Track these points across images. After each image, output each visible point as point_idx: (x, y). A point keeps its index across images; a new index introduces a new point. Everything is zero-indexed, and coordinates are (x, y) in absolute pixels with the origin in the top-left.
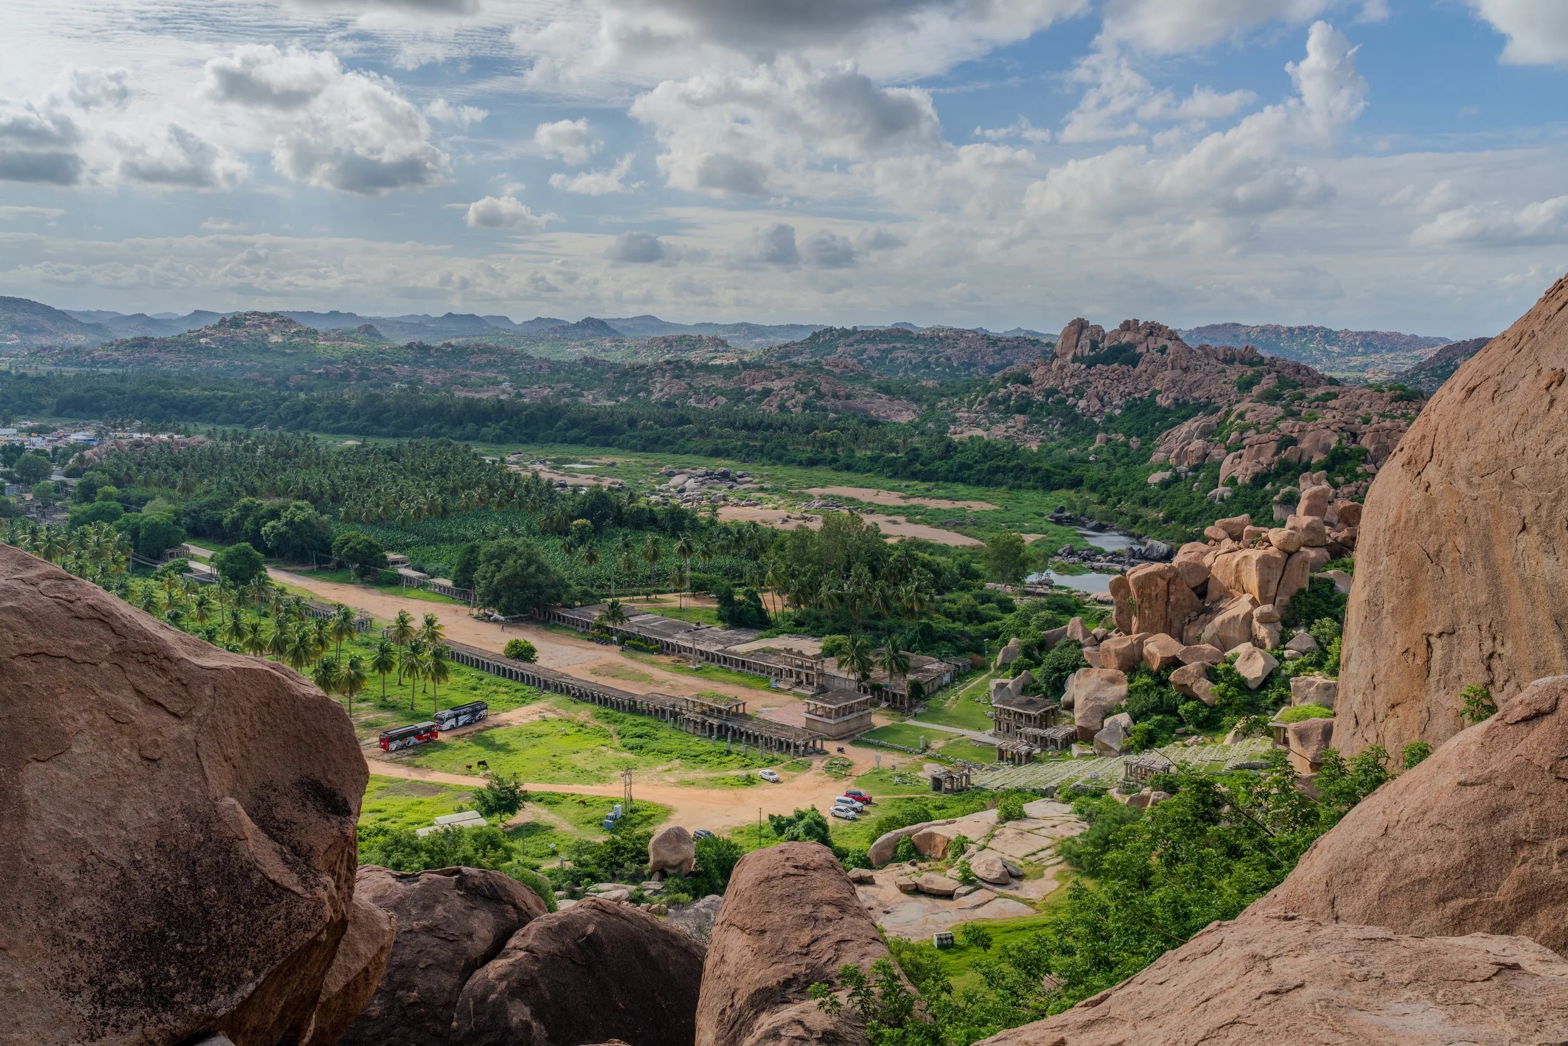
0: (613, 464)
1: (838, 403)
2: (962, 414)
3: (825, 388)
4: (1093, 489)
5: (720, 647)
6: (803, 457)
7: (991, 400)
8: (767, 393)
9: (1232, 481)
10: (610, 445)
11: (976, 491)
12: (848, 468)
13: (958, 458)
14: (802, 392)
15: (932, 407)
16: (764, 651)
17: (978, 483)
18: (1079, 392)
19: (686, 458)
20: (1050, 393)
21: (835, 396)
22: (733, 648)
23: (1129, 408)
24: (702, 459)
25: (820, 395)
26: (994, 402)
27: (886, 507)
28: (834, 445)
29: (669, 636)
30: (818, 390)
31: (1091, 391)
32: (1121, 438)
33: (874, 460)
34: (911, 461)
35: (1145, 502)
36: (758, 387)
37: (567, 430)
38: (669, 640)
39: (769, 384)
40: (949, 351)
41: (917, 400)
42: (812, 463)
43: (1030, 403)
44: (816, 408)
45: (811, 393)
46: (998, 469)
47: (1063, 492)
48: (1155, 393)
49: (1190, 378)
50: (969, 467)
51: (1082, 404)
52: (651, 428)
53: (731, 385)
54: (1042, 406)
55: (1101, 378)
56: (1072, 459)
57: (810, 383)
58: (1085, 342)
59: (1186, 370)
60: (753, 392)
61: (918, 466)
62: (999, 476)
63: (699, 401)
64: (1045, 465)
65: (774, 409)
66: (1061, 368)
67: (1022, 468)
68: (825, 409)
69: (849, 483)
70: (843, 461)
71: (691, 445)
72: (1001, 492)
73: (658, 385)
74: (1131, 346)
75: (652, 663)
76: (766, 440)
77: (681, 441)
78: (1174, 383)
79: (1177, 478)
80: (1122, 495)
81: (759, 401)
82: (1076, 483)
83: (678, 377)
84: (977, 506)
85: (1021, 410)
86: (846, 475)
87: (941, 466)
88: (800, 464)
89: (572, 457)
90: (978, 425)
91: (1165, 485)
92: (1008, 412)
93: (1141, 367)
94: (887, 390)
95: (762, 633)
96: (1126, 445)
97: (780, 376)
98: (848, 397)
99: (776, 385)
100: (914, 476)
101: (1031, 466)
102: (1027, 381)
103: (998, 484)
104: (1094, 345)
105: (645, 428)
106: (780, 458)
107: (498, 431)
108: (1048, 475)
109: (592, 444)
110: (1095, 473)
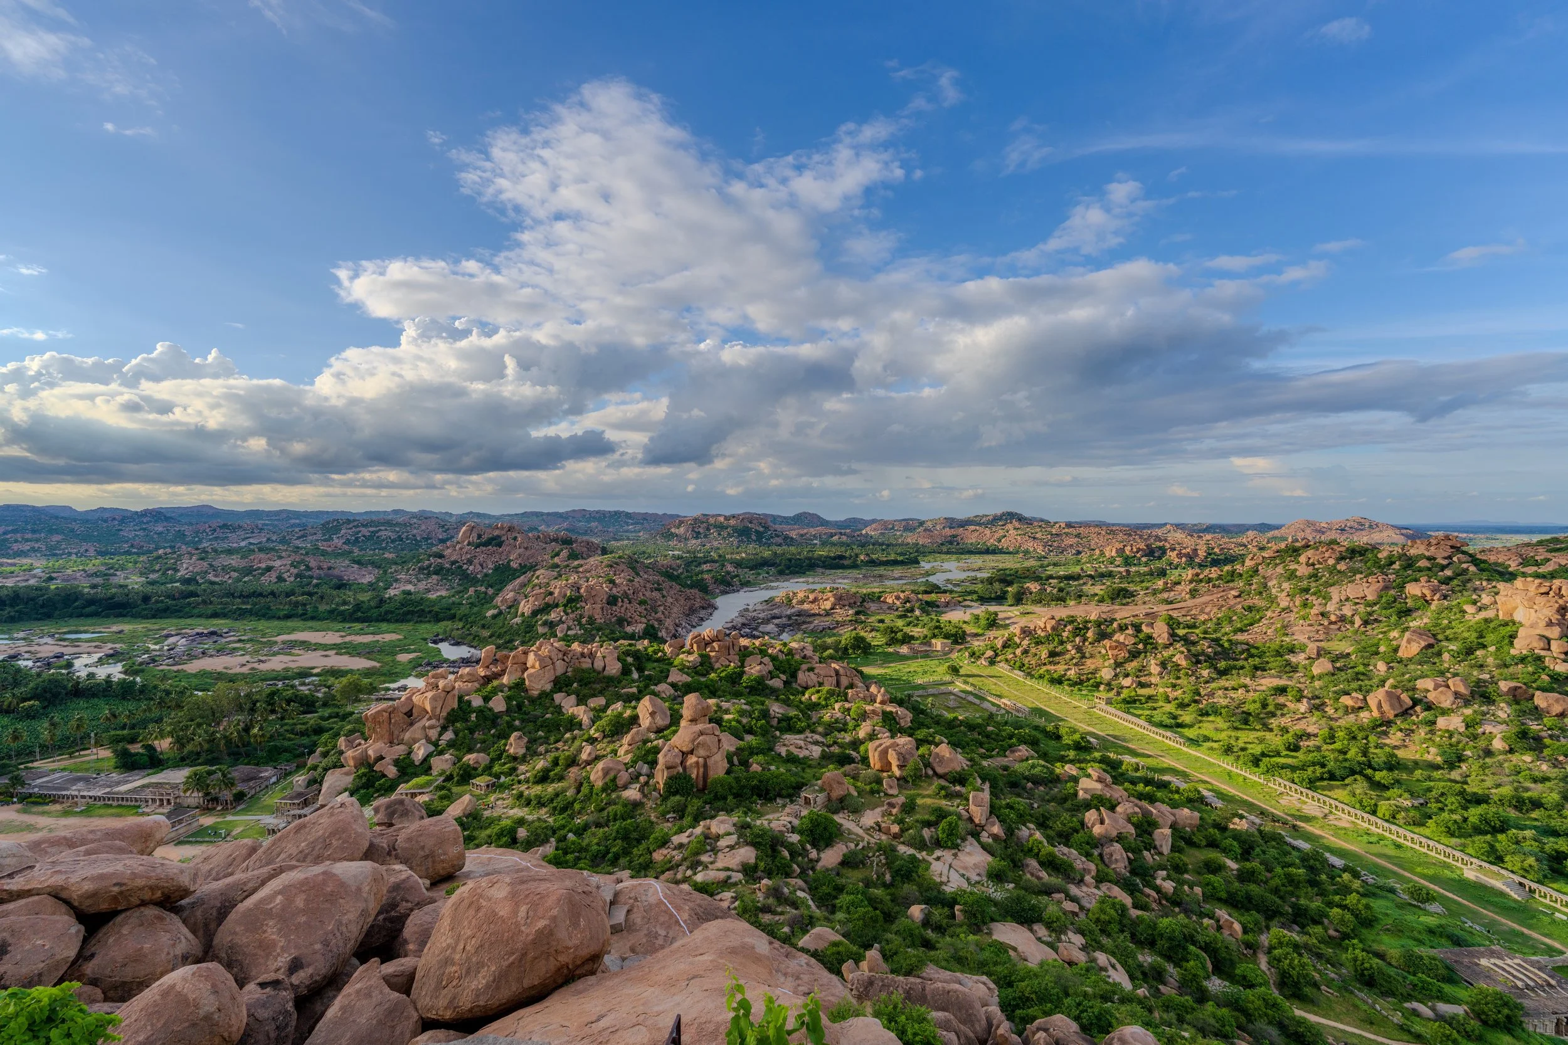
0: (121, 632)
1: (321, 572)
2: (402, 576)
3: (313, 564)
4: (460, 620)
5: (108, 790)
6: (282, 613)
7: (420, 568)
8: (269, 569)
9: (523, 614)
10: (124, 616)
11: (392, 626)
12: (313, 618)
13: (385, 607)
14: (295, 567)
15: (385, 572)
16: (143, 786)
17: (397, 621)
18: (470, 562)
19: (189, 621)
20: (453, 563)
21: (320, 568)
22: (116, 789)
23: (496, 569)
24: (203, 621)
25: (308, 568)
26: (421, 569)
27: (326, 645)
28: (305, 605)
29: (65, 789)
30: (307, 566)
31: (476, 561)
32: (483, 589)
33: (332, 612)
34: (355, 612)
35: (483, 627)
36: (263, 565)
37: (83, 608)
38: (64, 793)
39: (271, 563)
40: (415, 531)
41: (379, 567)
42: (288, 617)
43: (442, 569)
44: (305, 577)
45: (303, 568)
46: (409, 612)
47: (445, 623)
48: (510, 561)
49: (528, 553)
50: (392, 612)
51: (471, 568)
52: (162, 602)
53: (243, 563)
54: (448, 570)
55: (481, 555)
56: (454, 603)
57: (302, 561)
58: (475, 535)
59: (526, 548)
60: (259, 568)
61: (359, 614)
62: (409, 617)
63: (216, 576)
64: (436, 609)
65: (274, 580)
66: (461, 549)
67: (423, 610)
68: (311, 577)
69: (311, 629)
70: (310, 614)
71: (196, 611)
72: (407, 627)
73: (185, 566)
74: (499, 537)
75: (43, 813)
76: (255, 604)
77: (187, 609)
78: (520, 555)
79: (500, 613)
80: (473, 623)
81: (262, 574)
82: (453, 617)
83: (202, 559)
84: (388, 637)
85: (436, 573)
86: (310, 624)
87: (375, 613)
88: (279, 618)
89: (82, 629)
90: (410, 582)
91: (494, 617)
92: (429, 575)
93: (503, 547)
94: (359, 563)
95: (150, 771)
96: (486, 593)
97: (280, 557)
98: (329, 568)
99: (277, 563)
100: (358, 620)
101: (427, 610)
102: (441, 556)
103: (408, 621)
104: (479, 536)
105: (157, 602)
106: (264, 616)
107: (12, 614)
108: (437, 614)
109: (107, 616)
110: (464, 610)
